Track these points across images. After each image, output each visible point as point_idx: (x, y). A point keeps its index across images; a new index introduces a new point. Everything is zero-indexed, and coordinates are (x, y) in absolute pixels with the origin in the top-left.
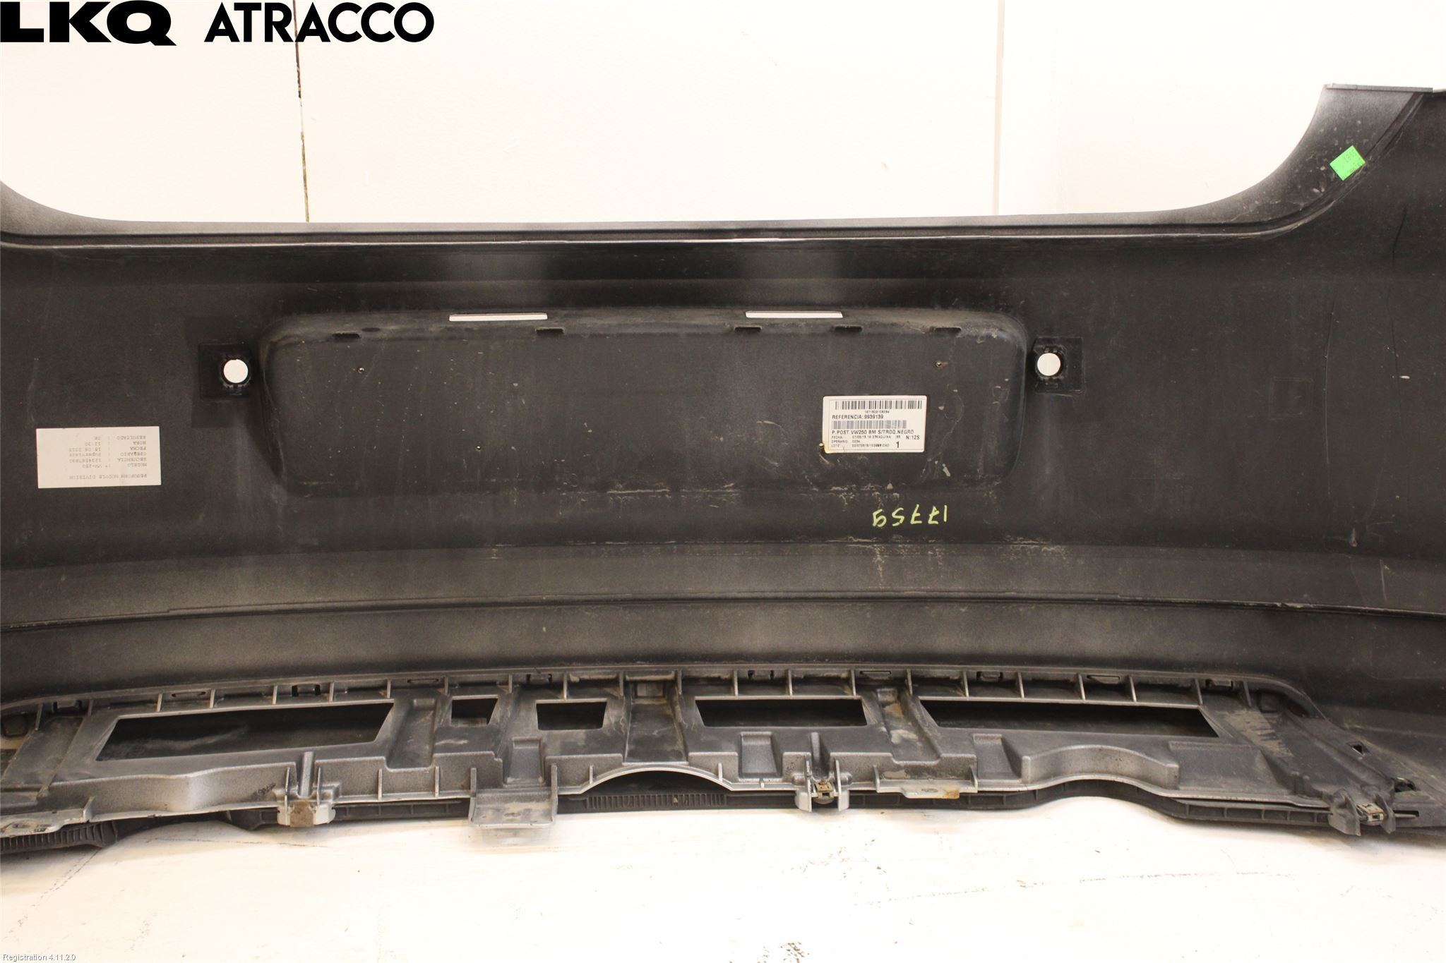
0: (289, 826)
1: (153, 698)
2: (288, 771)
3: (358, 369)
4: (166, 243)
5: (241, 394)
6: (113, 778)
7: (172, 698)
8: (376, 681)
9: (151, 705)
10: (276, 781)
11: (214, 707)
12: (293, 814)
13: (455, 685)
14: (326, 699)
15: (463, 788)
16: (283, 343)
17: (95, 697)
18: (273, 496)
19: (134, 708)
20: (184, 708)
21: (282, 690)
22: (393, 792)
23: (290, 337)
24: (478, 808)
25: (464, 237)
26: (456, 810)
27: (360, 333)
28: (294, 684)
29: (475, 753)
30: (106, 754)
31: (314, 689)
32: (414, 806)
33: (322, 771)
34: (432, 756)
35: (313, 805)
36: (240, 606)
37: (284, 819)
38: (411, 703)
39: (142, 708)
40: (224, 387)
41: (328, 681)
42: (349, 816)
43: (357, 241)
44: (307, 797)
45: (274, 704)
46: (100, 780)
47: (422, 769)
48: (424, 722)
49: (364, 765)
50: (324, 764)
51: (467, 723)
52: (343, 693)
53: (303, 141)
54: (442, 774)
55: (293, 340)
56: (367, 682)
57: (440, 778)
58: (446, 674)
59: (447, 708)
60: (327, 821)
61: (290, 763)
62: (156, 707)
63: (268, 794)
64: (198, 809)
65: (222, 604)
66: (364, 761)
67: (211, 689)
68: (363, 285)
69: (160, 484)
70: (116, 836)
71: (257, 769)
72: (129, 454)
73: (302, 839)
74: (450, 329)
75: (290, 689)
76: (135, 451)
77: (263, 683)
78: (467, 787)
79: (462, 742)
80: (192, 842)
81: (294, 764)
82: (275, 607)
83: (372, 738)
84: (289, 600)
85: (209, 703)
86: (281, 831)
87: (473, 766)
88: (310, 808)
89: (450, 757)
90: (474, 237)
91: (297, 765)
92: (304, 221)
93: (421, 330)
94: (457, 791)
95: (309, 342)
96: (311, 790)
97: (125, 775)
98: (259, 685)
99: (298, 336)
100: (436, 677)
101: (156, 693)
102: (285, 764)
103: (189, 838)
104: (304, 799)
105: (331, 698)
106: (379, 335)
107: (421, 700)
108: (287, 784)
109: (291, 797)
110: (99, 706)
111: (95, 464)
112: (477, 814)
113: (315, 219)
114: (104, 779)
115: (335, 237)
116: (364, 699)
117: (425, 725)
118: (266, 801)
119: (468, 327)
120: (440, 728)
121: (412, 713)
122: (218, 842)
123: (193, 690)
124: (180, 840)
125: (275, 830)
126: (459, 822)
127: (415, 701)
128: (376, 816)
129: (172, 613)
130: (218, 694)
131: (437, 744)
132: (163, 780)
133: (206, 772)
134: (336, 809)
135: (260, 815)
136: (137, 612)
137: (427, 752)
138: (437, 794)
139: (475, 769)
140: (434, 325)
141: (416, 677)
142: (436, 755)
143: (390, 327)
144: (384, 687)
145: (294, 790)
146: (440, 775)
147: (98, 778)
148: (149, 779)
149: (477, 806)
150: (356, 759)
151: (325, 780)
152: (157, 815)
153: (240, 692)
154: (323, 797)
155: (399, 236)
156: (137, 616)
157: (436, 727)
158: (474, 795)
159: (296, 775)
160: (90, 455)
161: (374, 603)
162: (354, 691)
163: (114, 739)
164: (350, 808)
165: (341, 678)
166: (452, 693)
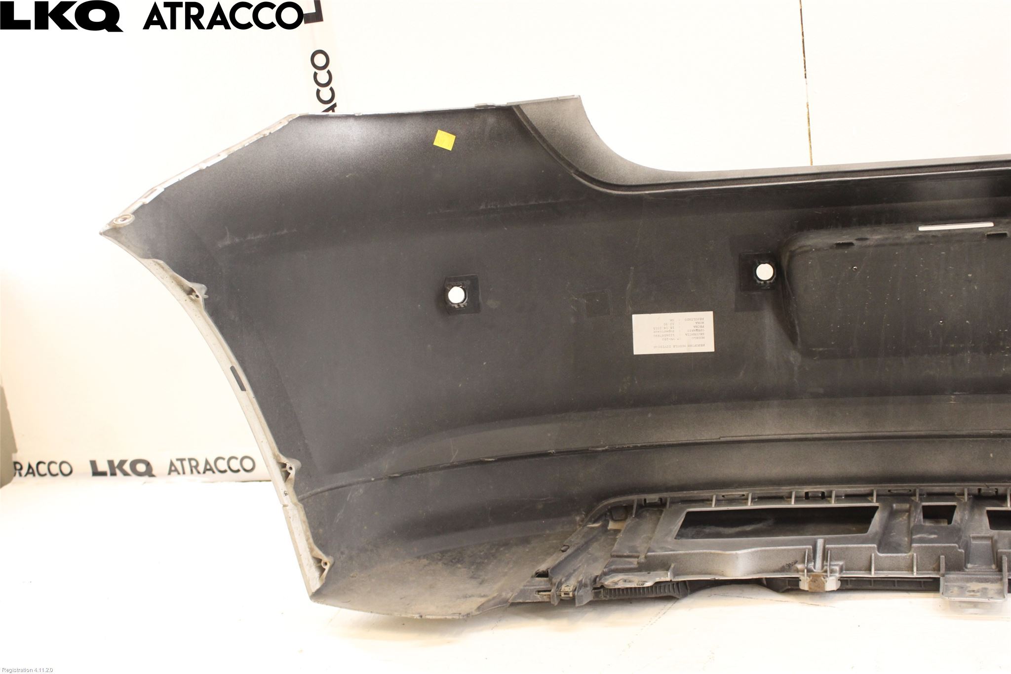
0: (807, 591)
1: (709, 498)
2: (807, 552)
3: (853, 267)
4: (719, 186)
5: (769, 288)
6: (687, 552)
7: (722, 498)
8: (865, 490)
9: (708, 502)
10: (799, 558)
11: (751, 505)
12: (811, 582)
13: (923, 495)
14: (829, 502)
15: (934, 570)
16: (799, 251)
17: (672, 496)
18: (792, 359)
19: (697, 504)
20: (731, 505)
21: (798, 495)
22: (882, 570)
23: (805, 246)
24: (946, 585)
25: (934, 169)
26: (931, 586)
27: (855, 242)
28: (807, 491)
29: (943, 545)
30: (680, 535)
31: (820, 495)
32: (898, 581)
33: (831, 553)
34: (911, 545)
35: (825, 577)
36: (768, 435)
37: (804, 585)
38: (892, 507)
39: (702, 504)
40: (758, 283)
41: (831, 489)
42: (850, 586)
43: (852, 177)
44: (820, 571)
45: (793, 504)
46: (678, 552)
47: (904, 555)
48: (902, 519)
49: (861, 550)
50: (832, 548)
51: (933, 523)
52: (840, 498)
53: (808, 108)
54: (919, 560)
55: (805, 249)
56: (859, 491)
57: (917, 562)
58: (917, 487)
59: (919, 511)
60: (835, 588)
61: (808, 547)
62: (711, 504)
63: (793, 568)
64: (745, 575)
65: (756, 434)
66: (861, 547)
67: (748, 493)
68: (854, 208)
69: (713, 350)
70: (689, 591)
71: (785, 550)
72: (693, 331)
73: (816, 600)
74: (920, 237)
75: (803, 494)
76: (697, 328)
77: (784, 490)
78: (938, 569)
79: (933, 536)
80: (740, 598)
81: (811, 547)
82: (793, 436)
83: (865, 530)
84: (802, 432)
85: (748, 502)
86: (801, 594)
87: (942, 554)
88: (823, 579)
89: (925, 547)
90: (939, 169)
91: (813, 548)
92: (809, 164)
93: (899, 238)
94: (929, 572)
95: (818, 250)
96: (823, 566)
97: (695, 550)
98: (782, 491)
99: (809, 245)
100: (910, 488)
101: (711, 494)
102: (804, 547)
103: (738, 595)
104: (818, 572)
105: (833, 502)
106: (868, 242)
107: (899, 505)
108: (806, 561)
109: (809, 571)
110: (674, 502)
111: (669, 338)
112: (946, 589)
113: (816, 163)
114: (681, 552)
115: (836, 175)
116: (857, 503)
117: (903, 523)
118: (790, 572)
119: (934, 234)
120: (915, 526)
121: (893, 514)
122: (757, 599)
123: (736, 493)
124: (731, 596)
125: (796, 594)
126: (931, 595)
127: (894, 505)
128: (870, 587)
129: (722, 439)
130: (753, 496)
131: (914, 537)
132: (721, 554)
133: (750, 550)
134: (841, 580)
135: (787, 582)
136: (699, 438)
137: (906, 543)
138: (915, 574)
139: (944, 556)
140: (908, 234)
141: (894, 488)
142: (914, 545)
143: (876, 236)
144: (871, 494)
145: (811, 565)
146: (917, 560)
147: (677, 551)
148: (711, 553)
149: (946, 584)
150: (855, 545)
151: (833, 559)
152: (717, 579)
153: (769, 495)
154: (832, 571)
155: (883, 171)
156: (699, 441)
157: (912, 525)
158: (943, 575)
159: (812, 555)
160: (667, 331)
161: (864, 434)
162: (849, 497)
163: (684, 525)
164: (851, 580)
165: (839, 488)
166: (921, 500)
